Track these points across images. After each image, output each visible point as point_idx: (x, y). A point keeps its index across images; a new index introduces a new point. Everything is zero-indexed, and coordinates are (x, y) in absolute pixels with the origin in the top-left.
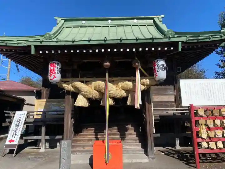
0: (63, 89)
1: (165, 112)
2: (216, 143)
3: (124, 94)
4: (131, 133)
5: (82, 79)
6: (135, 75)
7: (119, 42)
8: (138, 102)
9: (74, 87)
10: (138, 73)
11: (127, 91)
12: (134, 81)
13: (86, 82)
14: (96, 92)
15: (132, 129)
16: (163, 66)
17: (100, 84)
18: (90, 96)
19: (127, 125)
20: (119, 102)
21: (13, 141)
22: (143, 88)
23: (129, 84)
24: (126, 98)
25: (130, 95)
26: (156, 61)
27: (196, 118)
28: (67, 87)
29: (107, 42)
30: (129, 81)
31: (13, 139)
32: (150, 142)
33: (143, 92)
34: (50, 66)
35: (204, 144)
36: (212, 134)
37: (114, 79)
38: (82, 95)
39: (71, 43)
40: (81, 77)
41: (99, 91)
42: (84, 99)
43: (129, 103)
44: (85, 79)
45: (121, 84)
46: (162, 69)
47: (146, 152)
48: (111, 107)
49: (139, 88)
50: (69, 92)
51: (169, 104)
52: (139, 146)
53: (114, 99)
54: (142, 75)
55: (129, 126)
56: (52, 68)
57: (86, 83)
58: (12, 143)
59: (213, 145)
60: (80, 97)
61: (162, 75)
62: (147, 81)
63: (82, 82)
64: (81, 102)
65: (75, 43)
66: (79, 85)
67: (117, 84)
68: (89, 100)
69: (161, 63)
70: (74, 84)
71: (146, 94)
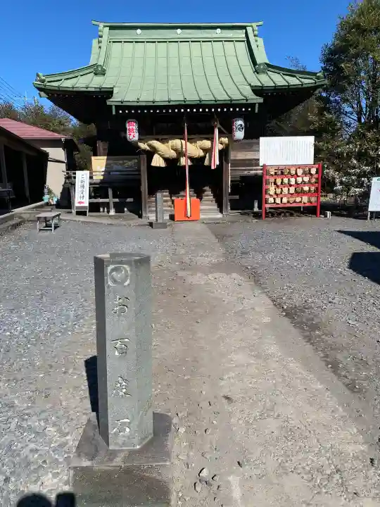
0: (139, 147)
1: (246, 172)
2: (282, 199)
3: (202, 154)
4: (208, 194)
5: (157, 137)
6: (213, 133)
7: (198, 102)
8: (216, 161)
9: (149, 146)
10: (216, 131)
11: (205, 150)
12: (212, 139)
13: (162, 139)
14: (172, 151)
15: (208, 191)
16: (241, 125)
17: (177, 142)
18: (167, 156)
19: (204, 187)
20: (197, 162)
21: (83, 203)
22: (221, 147)
23: (207, 144)
24: (203, 158)
25: (207, 155)
26: (234, 120)
27: (268, 177)
28: (143, 146)
29: (187, 103)
30: (208, 139)
31: (82, 201)
32: (226, 199)
33: (221, 152)
34: (127, 125)
35: (271, 200)
36: (278, 191)
37: (193, 136)
38: (159, 154)
39: (151, 104)
40: (156, 134)
41: (176, 150)
42: (161, 159)
43: (206, 163)
44: (160, 137)
45: (199, 143)
46: (239, 129)
47: (221, 211)
48: (189, 166)
49: (218, 147)
50: (145, 151)
51: (247, 162)
52: (215, 207)
53: (191, 159)
54: (221, 133)
55: (207, 188)
56: (131, 127)
57: (163, 141)
58: (82, 205)
59: (278, 201)
60: (156, 157)
61: (239, 135)
62: (225, 140)
63: (158, 140)
64: (157, 161)
65: (156, 104)
66: (156, 144)
67: (195, 142)
68: (166, 160)
69: (240, 122)
70: (151, 142)
71: (224, 154)
